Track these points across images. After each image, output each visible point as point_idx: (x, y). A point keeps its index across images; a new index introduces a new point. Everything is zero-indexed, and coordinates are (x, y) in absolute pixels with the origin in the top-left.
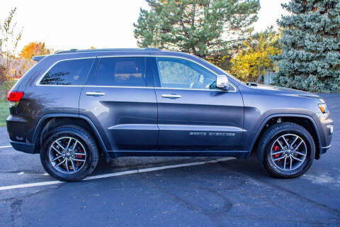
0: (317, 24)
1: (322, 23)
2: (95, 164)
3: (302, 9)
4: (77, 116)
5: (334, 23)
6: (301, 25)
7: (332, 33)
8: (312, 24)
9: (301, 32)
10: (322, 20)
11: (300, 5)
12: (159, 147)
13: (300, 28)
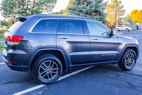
0: (85, 10)
1: (87, 10)
2: (61, 73)
3: (78, 3)
4: (56, 49)
5: (91, 10)
6: (78, 10)
7: (89, 14)
8: (83, 10)
9: (78, 12)
10: (87, 8)
11: (78, 2)
12: (89, 62)
13: (78, 11)
